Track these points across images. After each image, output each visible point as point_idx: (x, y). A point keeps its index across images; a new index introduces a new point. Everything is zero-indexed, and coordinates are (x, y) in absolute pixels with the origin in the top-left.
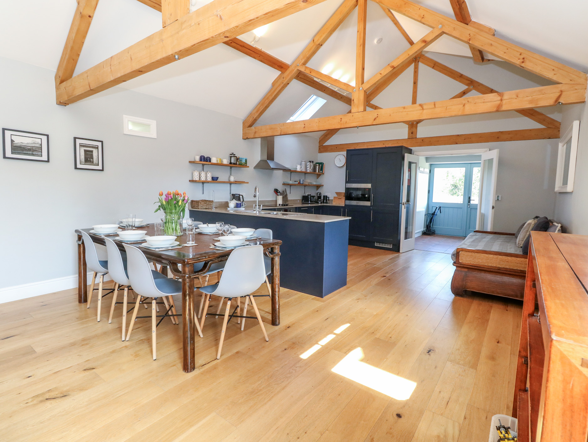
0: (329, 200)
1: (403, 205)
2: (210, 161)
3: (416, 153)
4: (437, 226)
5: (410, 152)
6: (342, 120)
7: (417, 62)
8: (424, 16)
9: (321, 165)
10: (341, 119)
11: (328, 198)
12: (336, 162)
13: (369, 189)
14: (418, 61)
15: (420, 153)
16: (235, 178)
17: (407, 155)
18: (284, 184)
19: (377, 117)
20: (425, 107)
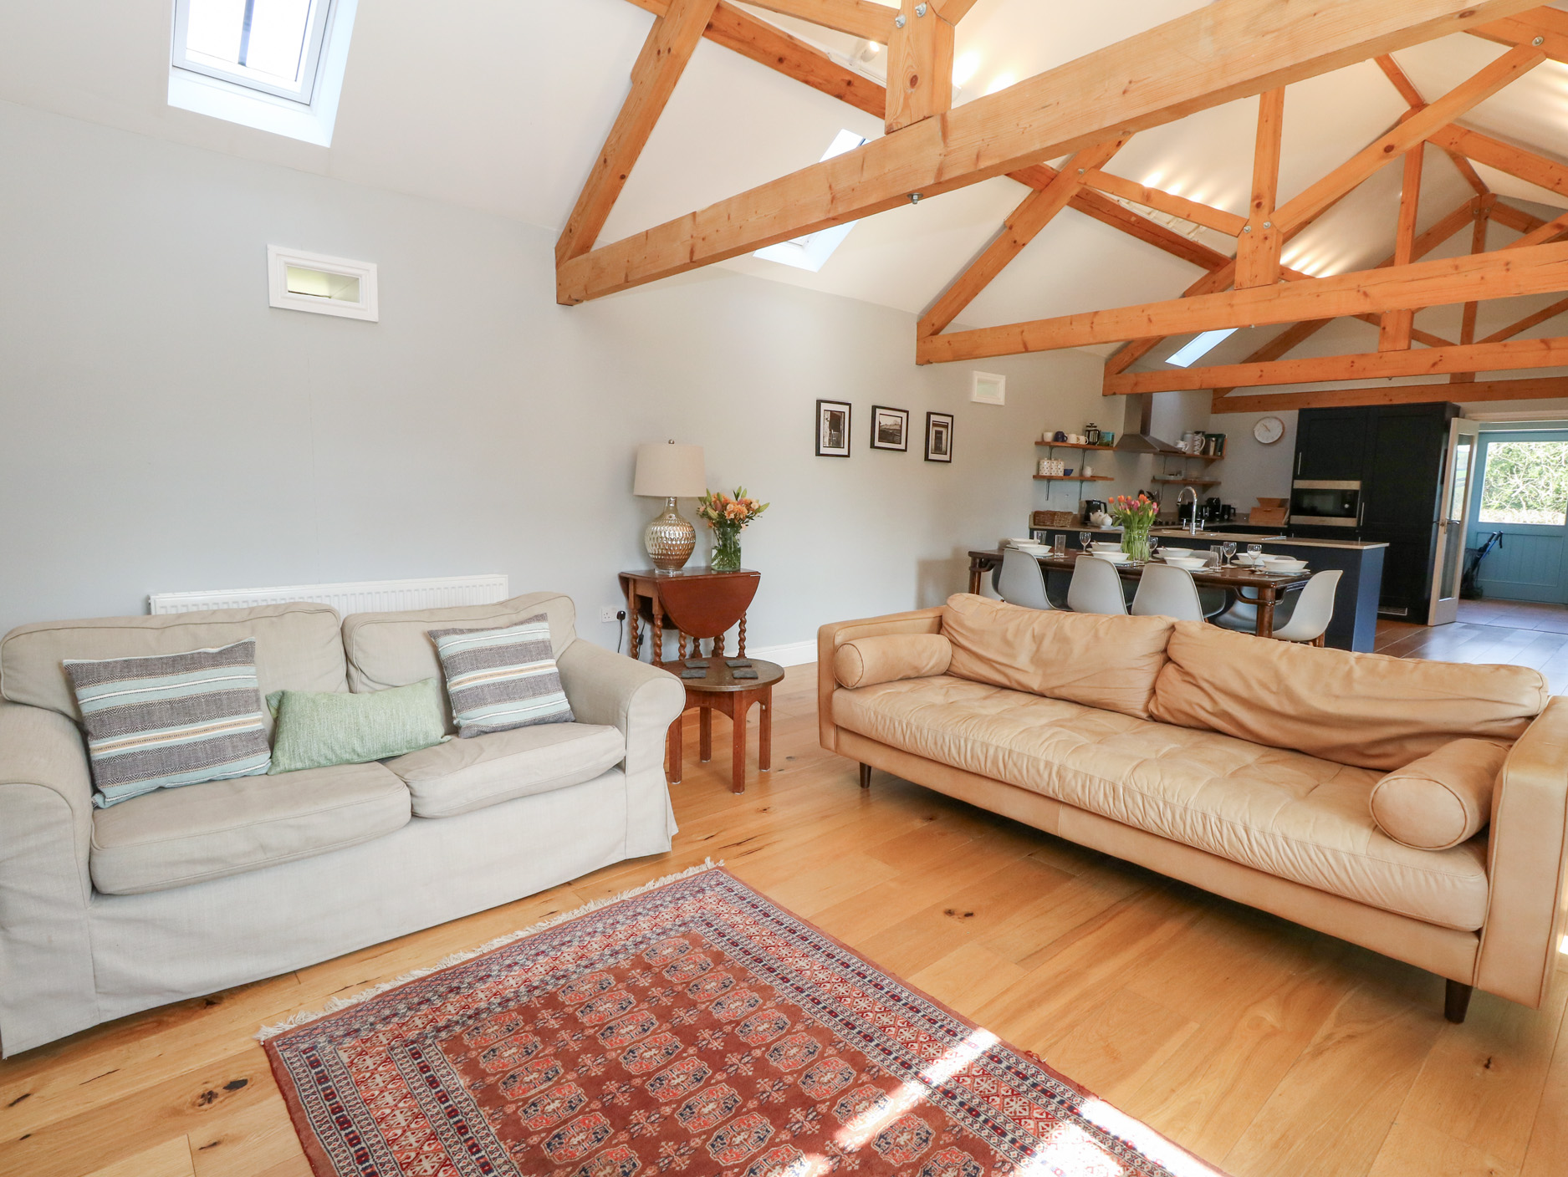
0: (1235, 514)
1: (1440, 527)
2: (1063, 441)
3: (1471, 415)
4: (1484, 580)
5: (1457, 412)
6: (1356, 365)
7: (1482, 220)
8: (1560, 180)
9: (1220, 439)
10: (1353, 362)
11: (1232, 511)
12: (1256, 434)
13: (1356, 492)
14: (1487, 217)
15: (1483, 414)
16: (1092, 470)
17: (1454, 421)
18: (1154, 480)
19: (1440, 360)
20: (1553, 345)
